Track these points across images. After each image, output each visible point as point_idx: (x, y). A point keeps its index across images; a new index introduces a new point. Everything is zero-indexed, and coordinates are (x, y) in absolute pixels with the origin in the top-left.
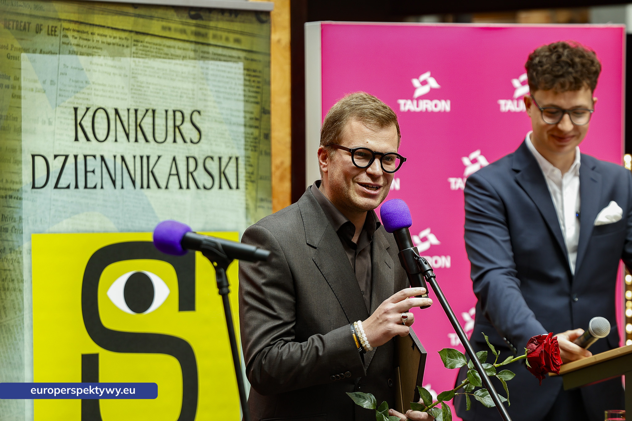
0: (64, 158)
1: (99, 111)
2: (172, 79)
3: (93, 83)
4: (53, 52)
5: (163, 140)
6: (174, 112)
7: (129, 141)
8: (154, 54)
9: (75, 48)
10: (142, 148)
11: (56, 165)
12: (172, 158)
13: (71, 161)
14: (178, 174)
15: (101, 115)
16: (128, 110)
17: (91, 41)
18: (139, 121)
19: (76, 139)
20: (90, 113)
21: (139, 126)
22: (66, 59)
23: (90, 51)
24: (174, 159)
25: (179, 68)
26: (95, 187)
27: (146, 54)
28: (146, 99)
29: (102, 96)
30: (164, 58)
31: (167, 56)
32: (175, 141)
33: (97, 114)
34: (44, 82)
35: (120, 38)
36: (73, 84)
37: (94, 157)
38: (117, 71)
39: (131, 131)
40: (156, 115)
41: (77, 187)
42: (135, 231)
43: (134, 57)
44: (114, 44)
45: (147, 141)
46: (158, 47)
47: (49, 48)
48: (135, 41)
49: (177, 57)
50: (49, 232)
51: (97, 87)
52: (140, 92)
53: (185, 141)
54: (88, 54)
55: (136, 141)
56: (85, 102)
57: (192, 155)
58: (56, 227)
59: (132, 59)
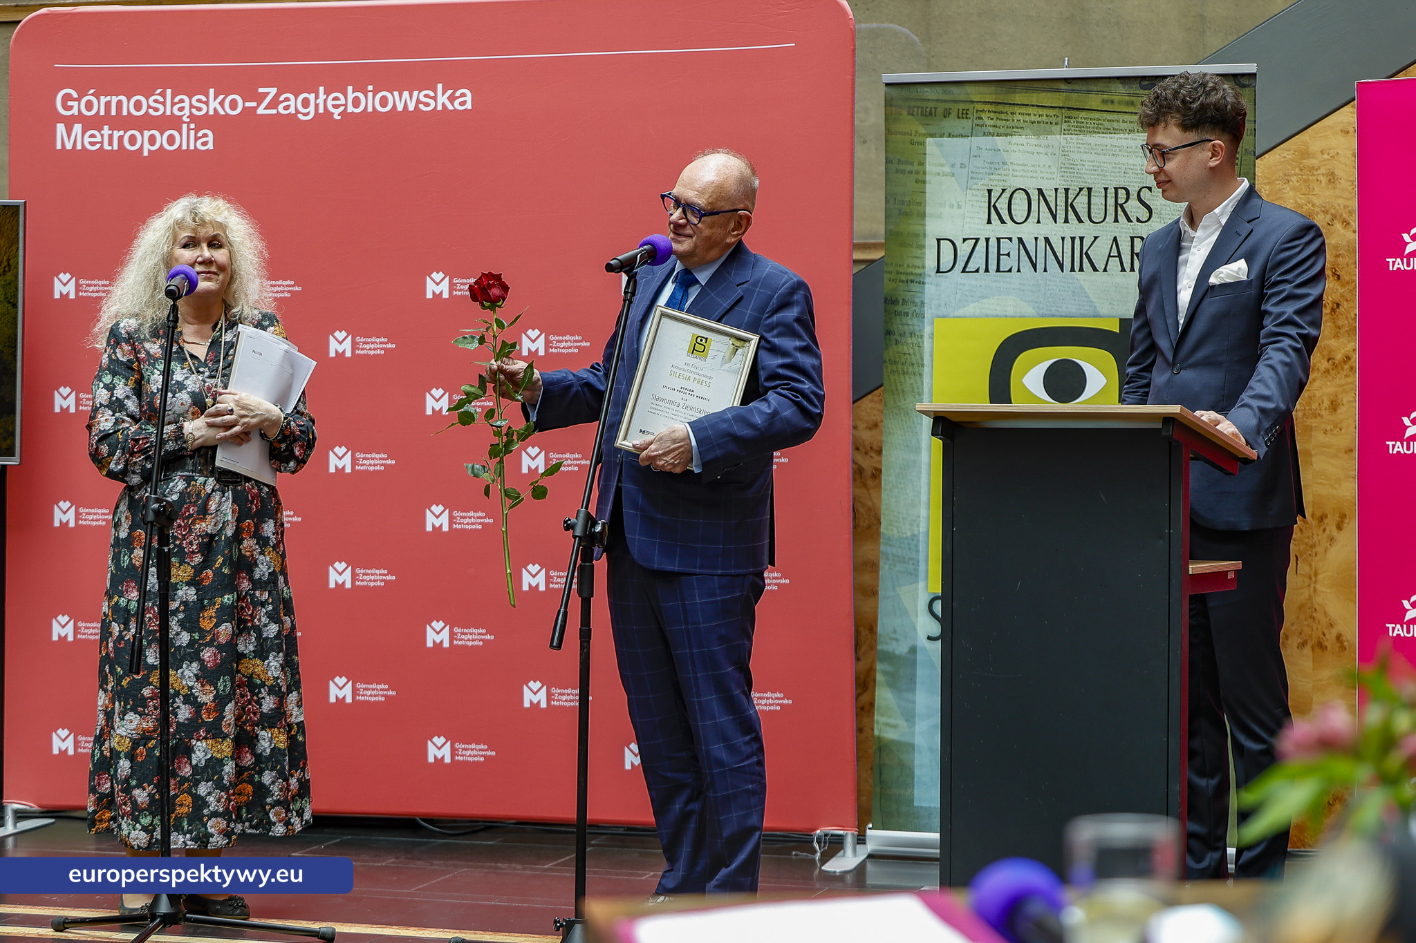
0: (975, 240)
1: (1017, 191)
2: (1113, 155)
3: (1012, 163)
4: (963, 135)
5: (1102, 220)
6: (1116, 189)
7: (1056, 222)
8: (1091, 130)
9: (991, 130)
10: (1074, 229)
11: (964, 249)
12: (1113, 238)
13: (982, 243)
14: (1119, 256)
15: (1020, 196)
16: (1056, 190)
17: (1011, 121)
18: (1070, 201)
19: (989, 222)
20: (1007, 195)
21: (1070, 206)
22: (980, 141)
23: (1009, 131)
24: (1115, 239)
25: (1124, 143)
26: (1010, 271)
27: (1081, 130)
28: (1080, 177)
29: (1021, 176)
30: (1103, 133)
31: (1108, 131)
32: (1116, 220)
33: (1014, 196)
34: (953, 166)
35: (1047, 116)
36: (988, 166)
37: (1010, 239)
38: (1042, 150)
39: (1058, 211)
40: (1092, 194)
41: (987, 270)
42: (1062, 316)
43: (1064, 134)
44: (1039, 122)
45: (1080, 221)
46: (1096, 122)
47: (961, 131)
48: (1066, 117)
49: (1122, 131)
50: (954, 317)
51: (1016, 167)
52: (1072, 171)
53: (1129, 220)
54: (1006, 135)
55: (1066, 221)
56: (1001, 183)
57: (1139, 235)
58: (961, 312)
59: (1063, 136)
